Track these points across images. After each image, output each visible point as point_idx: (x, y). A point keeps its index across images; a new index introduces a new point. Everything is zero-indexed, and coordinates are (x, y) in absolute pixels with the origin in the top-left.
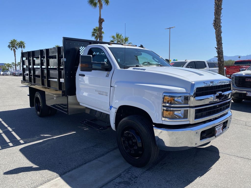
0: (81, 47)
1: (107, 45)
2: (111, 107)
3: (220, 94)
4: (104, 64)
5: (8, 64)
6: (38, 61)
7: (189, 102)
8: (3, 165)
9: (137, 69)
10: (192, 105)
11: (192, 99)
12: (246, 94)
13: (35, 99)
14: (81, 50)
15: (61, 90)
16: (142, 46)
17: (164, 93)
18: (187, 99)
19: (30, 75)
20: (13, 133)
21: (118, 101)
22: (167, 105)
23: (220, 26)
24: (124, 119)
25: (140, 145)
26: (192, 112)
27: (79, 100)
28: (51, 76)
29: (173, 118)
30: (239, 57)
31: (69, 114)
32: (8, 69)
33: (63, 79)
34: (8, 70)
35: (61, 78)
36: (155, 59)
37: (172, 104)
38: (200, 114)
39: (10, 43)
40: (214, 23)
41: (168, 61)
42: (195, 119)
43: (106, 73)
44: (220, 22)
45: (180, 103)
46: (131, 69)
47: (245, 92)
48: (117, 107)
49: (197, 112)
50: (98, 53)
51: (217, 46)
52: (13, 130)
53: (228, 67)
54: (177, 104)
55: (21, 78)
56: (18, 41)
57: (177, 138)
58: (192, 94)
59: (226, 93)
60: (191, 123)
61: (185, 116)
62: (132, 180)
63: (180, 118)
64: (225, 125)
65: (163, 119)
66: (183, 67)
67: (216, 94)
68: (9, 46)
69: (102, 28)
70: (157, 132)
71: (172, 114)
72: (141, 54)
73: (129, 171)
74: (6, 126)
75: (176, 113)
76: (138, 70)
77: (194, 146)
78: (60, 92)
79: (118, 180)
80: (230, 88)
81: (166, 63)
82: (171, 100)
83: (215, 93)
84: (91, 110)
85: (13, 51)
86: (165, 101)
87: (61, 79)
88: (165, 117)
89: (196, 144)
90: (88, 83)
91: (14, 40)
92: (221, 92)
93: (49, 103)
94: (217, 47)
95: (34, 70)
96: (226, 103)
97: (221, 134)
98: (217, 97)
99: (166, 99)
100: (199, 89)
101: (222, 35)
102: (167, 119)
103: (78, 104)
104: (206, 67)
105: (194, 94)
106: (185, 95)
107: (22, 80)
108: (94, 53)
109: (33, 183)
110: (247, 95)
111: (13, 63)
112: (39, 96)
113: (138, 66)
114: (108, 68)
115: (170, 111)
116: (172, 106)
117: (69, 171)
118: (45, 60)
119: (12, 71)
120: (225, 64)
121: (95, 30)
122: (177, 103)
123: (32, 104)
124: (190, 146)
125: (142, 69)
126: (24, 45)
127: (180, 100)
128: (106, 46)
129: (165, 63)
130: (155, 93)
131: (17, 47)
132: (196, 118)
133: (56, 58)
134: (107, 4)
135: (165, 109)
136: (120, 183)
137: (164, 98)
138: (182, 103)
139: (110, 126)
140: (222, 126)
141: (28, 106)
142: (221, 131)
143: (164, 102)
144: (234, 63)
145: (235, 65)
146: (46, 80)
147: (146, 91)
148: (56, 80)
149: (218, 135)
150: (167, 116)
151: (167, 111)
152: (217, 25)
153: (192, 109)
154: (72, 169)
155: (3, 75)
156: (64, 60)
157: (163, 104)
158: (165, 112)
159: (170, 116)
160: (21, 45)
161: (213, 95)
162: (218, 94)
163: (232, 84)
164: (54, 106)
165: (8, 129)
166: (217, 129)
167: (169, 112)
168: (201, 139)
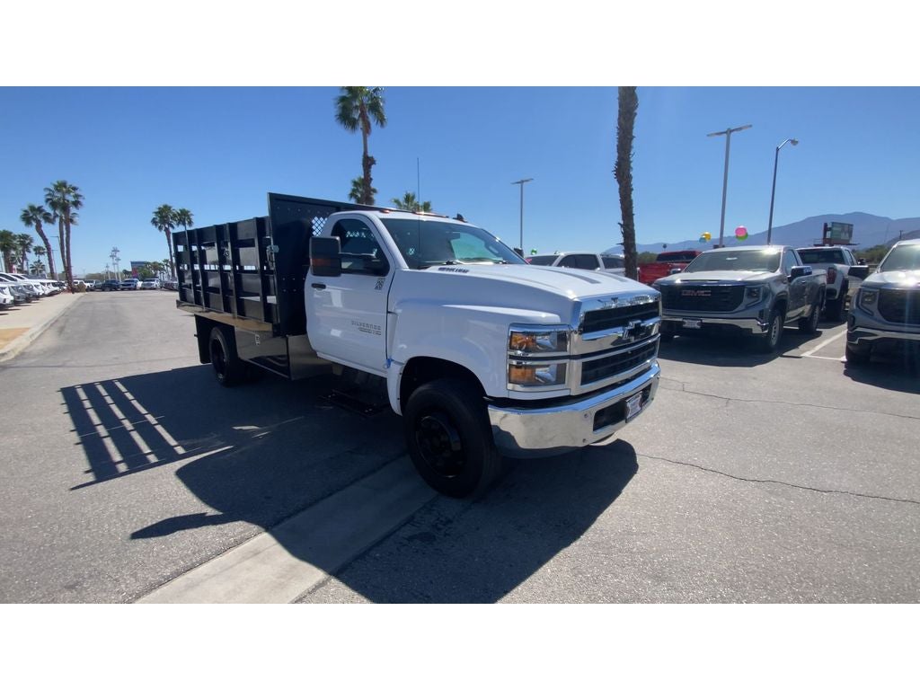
0: (316, 218)
1: (377, 213)
2: (389, 361)
3: (637, 326)
4: (371, 258)
5: (154, 263)
6: (212, 254)
7: (568, 346)
8: (125, 508)
9: (448, 269)
10: (575, 352)
11: (575, 337)
12: (683, 323)
13: (211, 343)
14: (317, 225)
15: (271, 322)
16: (460, 218)
17: (513, 325)
18: (562, 338)
19: (195, 288)
20: (160, 428)
21: (405, 346)
22: (519, 352)
23: (629, 177)
24: (421, 388)
25: (456, 447)
26: (575, 368)
27: (314, 346)
28: (245, 290)
29: (533, 382)
30: (665, 246)
31: (293, 379)
32: (156, 274)
33: (274, 297)
34: (155, 276)
35: (270, 295)
36: (491, 248)
37: (530, 352)
38: (593, 371)
39: (156, 213)
40: (617, 170)
41: (520, 252)
42: (582, 384)
43: (375, 279)
44: (629, 168)
45: (548, 349)
46: (433, 270)
47: (681, 320)
48: (404, 360)
49: (586, 367)
50: (358, 234)
51: (623, 219)
52: (160, 422)
53: (643, 267)
54: (541, 351)
55: (176, 295)
56: (176, 208)
57: (541, 429)
58: (576, 327)
59: (649, 323)
60: (574, 393)
61: (560, 377)
62: (439, 529)
63: (547, 382)
64: (646, 394)
65: (510, 386)
66: (551, 265)
67: (627, 325)
68: (154, 222)
69: (371, 179)
70: (497, 417)
71: (530, 375)
72: (458, 236)
73: (435, 508)
74: (143, 411)
75: (539, 371)
76: (451, 273)
77: (580, 444)
78: (268, 327)
79: (408, 531)
80: (656, 310)
81: (516, 257)
82: (527, 342)
83: (624, 324)
84: (346, 368)
85: (164, 233)
86: (513, 343)
87: (268, 298)
88: (515, 383)
89: (584, 440)
90: (341, 306)
91: (166, 206)
92: (639, 321)
93: (245, 353)
94: (622, 223)
95: (205, 274)
96: (649, 346)
97: (637, 414)
98: (631, 332)
99: (516, 341)
100: (590, 315)
101: (634, 196)
102: (518, 387)
103: (313, 354)
104: (598, 266)
105: (580, 327)
106: (560, 330)
107: (178, 298)
108: (349, 233)
109: (199, 551)
110: (684, 326)
111: (166, 261)
112: (220, 339)
113: (451, 263)
114: (380, 268)
115: (526, 367)
116: (530, 355)
117: (289, 516)
118: (229, 250)
119: (166, 279)
120: (637, 262)
121: (355, 183)
122: (540, 348)
123: (204, 358)
124: (570, 444)
125: (460, 271)
126: (189, 218)
127: (546, 341)
128: (375, 216)
129: (513, 256)
130: (493, 327)
131: (174, 223)
132: (585, 380)
133: (253, 245)
134: (382, 124)
135: (514, 362)
136: (411, 539)
137: (511, 338)
138: (554, 348)
139: (389, 405)
140: (640, 396)
141: (196, 361)
142: (639, 408)
143: (512, 348)
144: (656, 257)
145: (658, 262)
146: (233, 299)
147: (472, 322)
148: (258, 299)
149: (632, 418)
150: (518, 379)
151: (517, 367)
152: (623, 173)
153: (575, 362)
154: (298, 511)
155: (144, 289)
156: (273, 249)
157: (509, 353)
158: (514, 369)
159: (526, 380)
160: (184, 217)
161: (621, 328)
162: (632, 324)
163: (660, 303)
164: (256, 359)
165: (146, 419)
166: (629, 405)
167: (523, 370)
168: (595, 429)
